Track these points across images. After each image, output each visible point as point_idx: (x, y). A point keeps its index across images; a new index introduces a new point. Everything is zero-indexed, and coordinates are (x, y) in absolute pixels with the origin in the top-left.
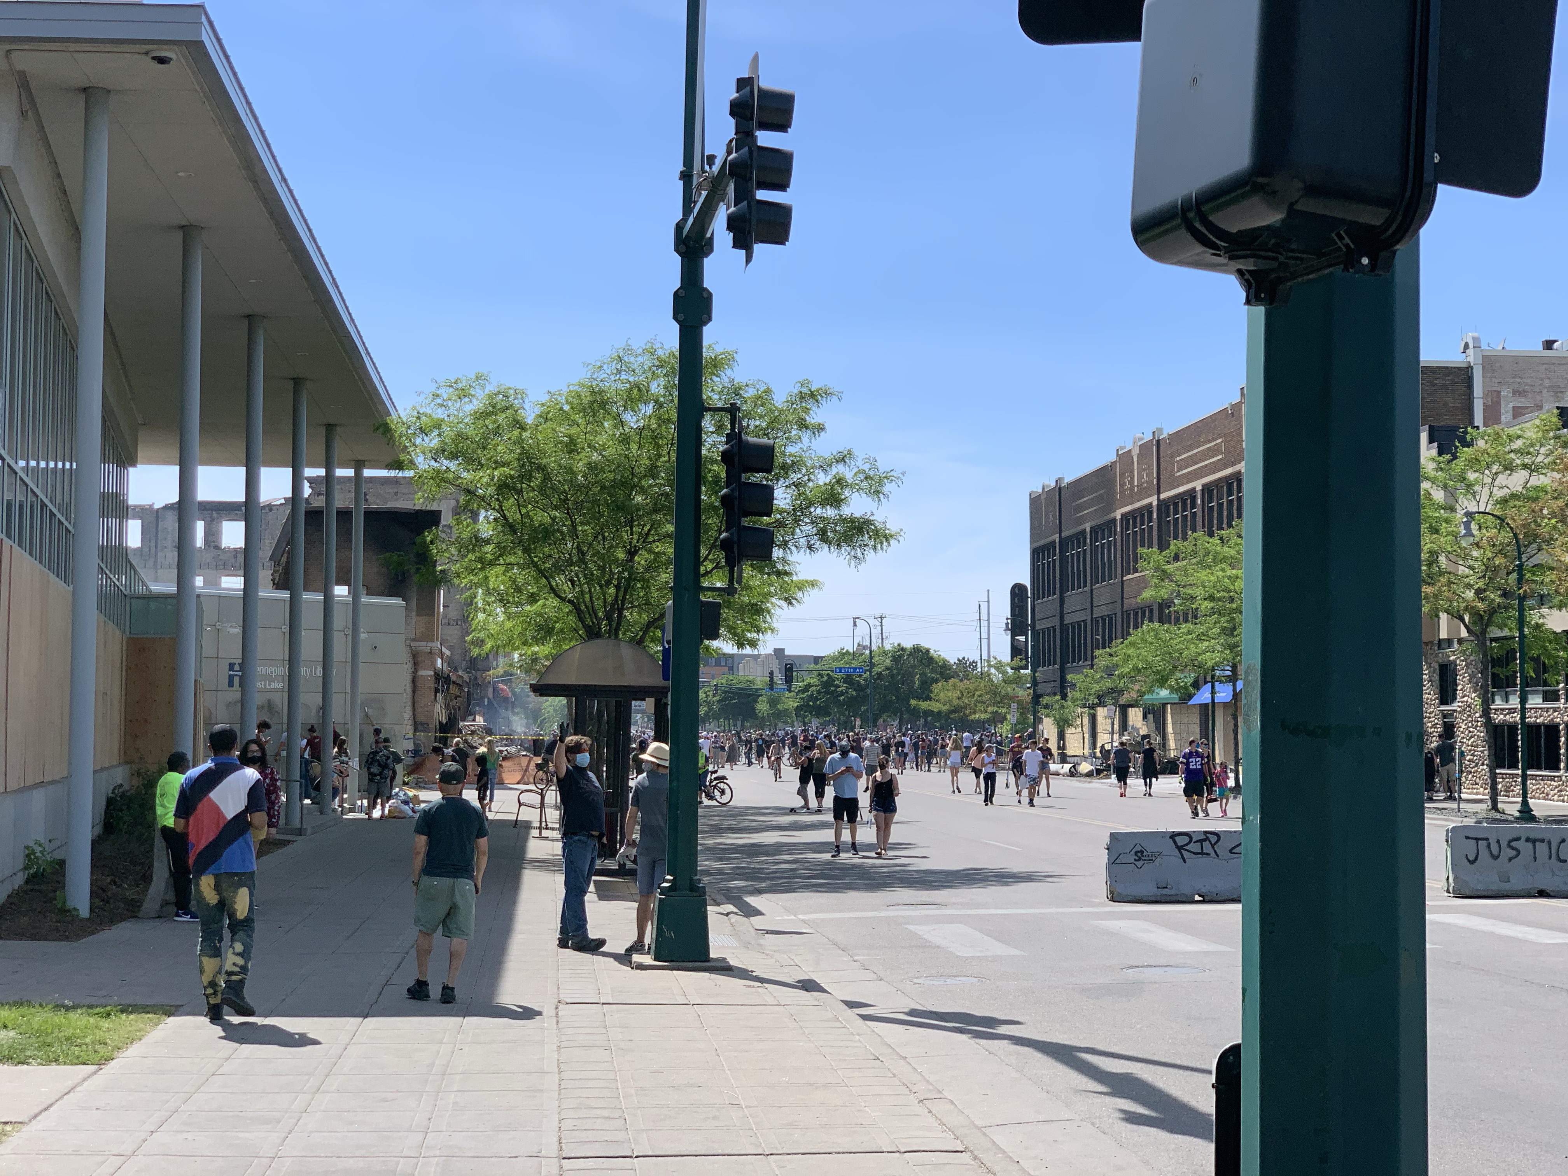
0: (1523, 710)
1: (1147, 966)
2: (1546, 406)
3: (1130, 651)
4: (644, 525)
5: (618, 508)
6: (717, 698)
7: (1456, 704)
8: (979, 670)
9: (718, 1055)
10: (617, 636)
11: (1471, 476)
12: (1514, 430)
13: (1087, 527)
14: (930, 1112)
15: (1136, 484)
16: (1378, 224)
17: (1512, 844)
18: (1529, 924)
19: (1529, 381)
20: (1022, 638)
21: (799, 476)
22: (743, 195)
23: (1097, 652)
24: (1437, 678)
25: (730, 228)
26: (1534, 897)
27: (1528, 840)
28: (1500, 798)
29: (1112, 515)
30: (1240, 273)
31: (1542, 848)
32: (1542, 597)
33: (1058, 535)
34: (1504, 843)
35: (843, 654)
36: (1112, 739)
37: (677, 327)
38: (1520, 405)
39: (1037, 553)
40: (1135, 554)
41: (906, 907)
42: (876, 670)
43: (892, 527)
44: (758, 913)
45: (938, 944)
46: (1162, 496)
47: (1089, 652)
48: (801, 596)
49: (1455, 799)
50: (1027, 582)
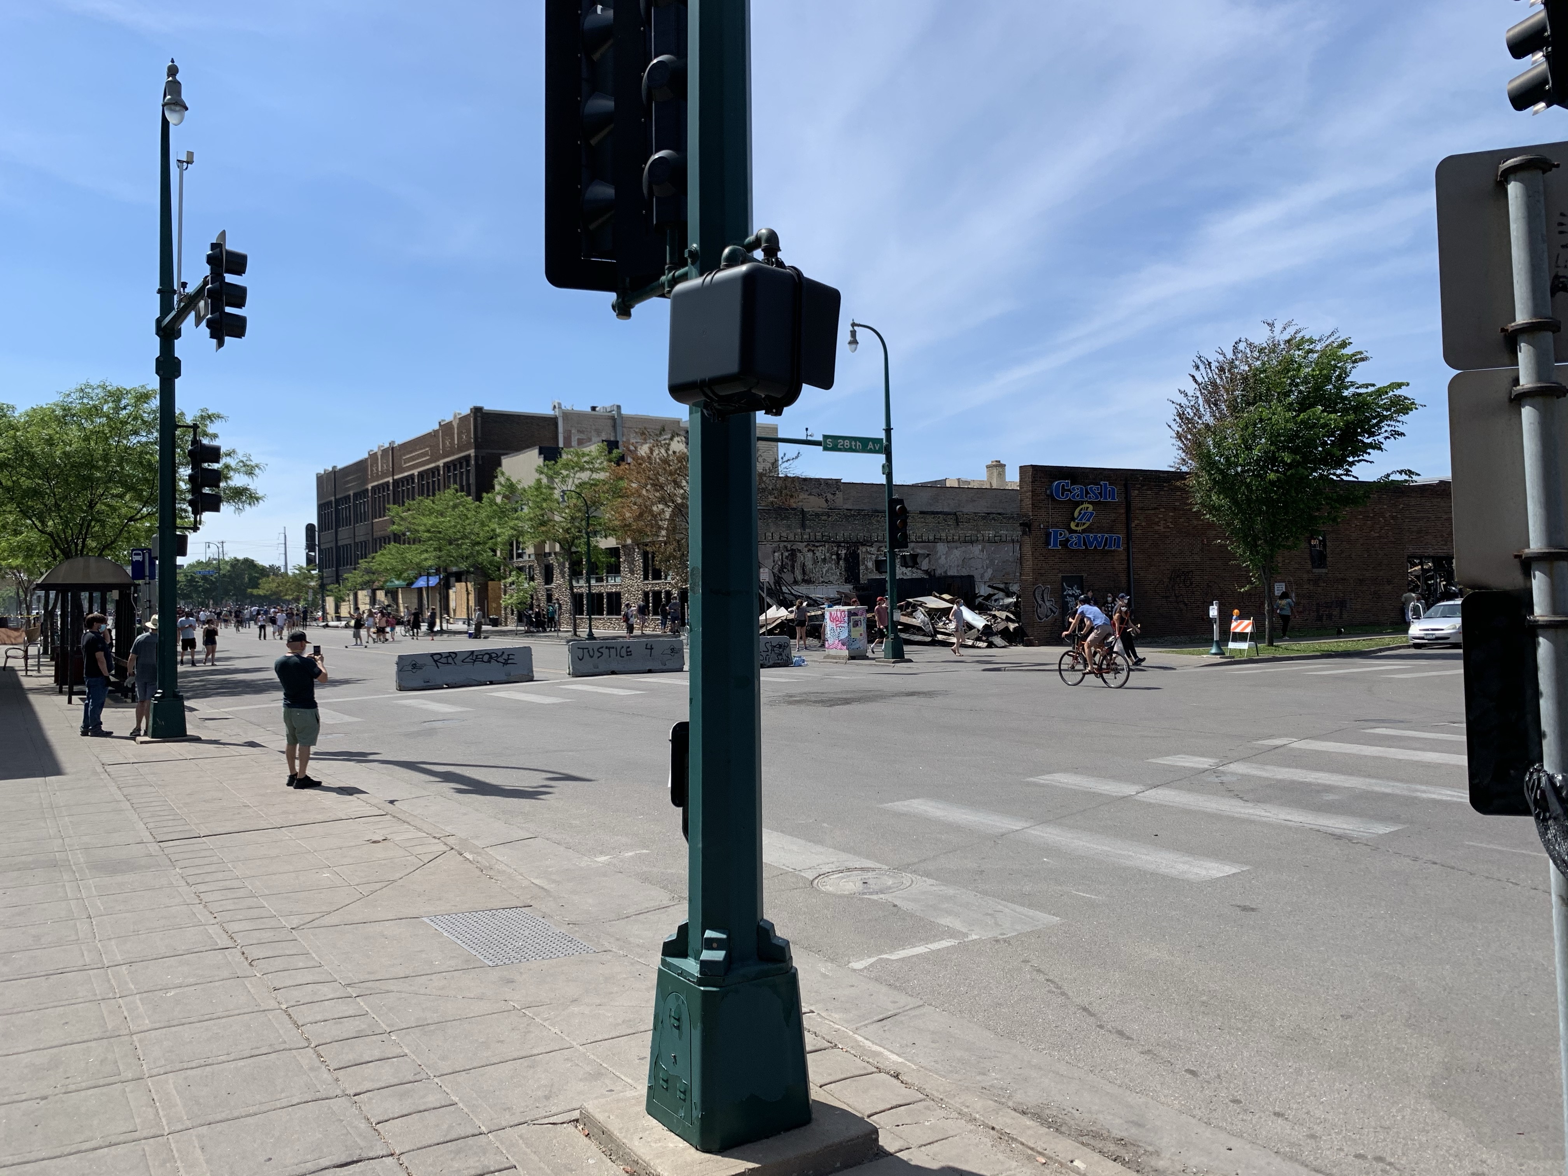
0: (587, 587)
1: (433, 721)
2: (598, 439)
3: (381, 559)
7: (554, 584)
11: (565, 473)
12: (582, 451)
13: (351, 493)
15: (380, 470)
16: (780, 397)
17: (600, 650)
18: (612, 687)
19: (585, 426)
20: (313, 554)
22: (217, 308)
23: (360, 561)
24: (544, 571)
26: (610, 674)
27: (606, 648)
28: (578, 630)
29: (366, 487)
31: (613, 651)
32: (598, 531)
33: (333, 497)
34: (595, 650)
38: (582, 438)
39: (322, 508)
40: (384, 507)
42: (222, 572)
43: (260, 494)
46: (396, 477)
47: (354, 561)
50: (315, 523)
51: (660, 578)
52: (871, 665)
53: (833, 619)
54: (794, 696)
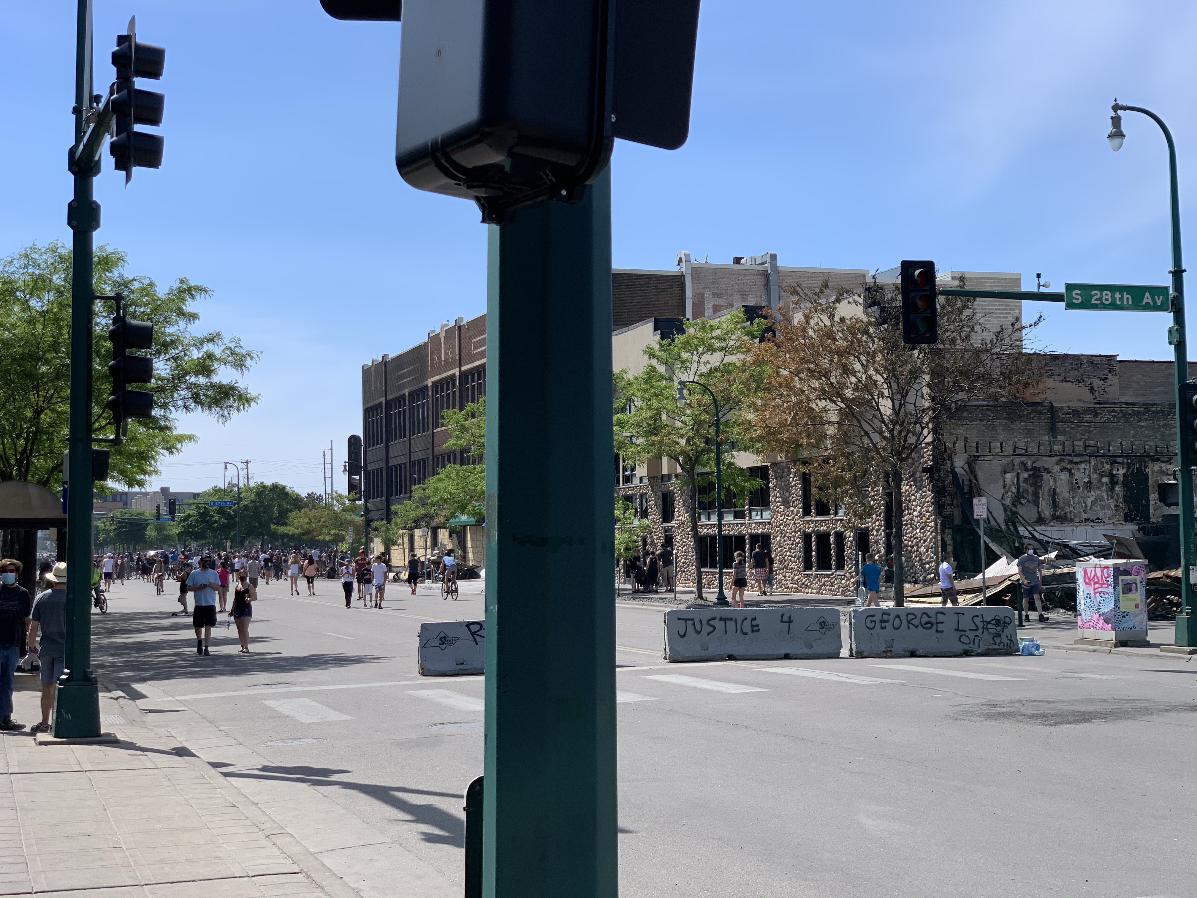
0: (720, 526)
1: (446, 723)
2: (736, 305)
3: (439, 485)
4: (49, 390)
5: (26, 375)
6: (113, 527)
7: (674, 522)
8: (324, 502)
9: (105, 810)
10: (25, 479)
11: (685, 355)
12: (715, 322)
13: (406, 392)
14: (274, 844)
15: (443, 359)
16: (574, 165)
17: (711, 622)
18: (721, 680)
19: (723, 286)
20: (357, 477)
21: (177, 352)
22: (123, 127)
23: (414, 488)
24: (661, 503)
25: (113, 153)
26: (725, 660)
27: (721, 619)
28: (704, 590)
29: (426, 383)
30: (478, 199)
31: (731, 625)
32: (733, 443)
33: (384, 398)
34: (704, 622)
35: (217, 491)
36: (426, 553)
37: (71, 231)
38: (717, 304)
39: (368, 412)
41: (261, 687)
42: (243, 503)
43: (252, 392)
44: (142, 696)
45: (287, 714)
46: (463, 368)
47: (408, 487)
48: (180, 446)
49: (673, 592)
50: (361, 434)
51: (827, 513)
52: (1151, 656)
53: (1088, 581)
54: (1000, 706)
